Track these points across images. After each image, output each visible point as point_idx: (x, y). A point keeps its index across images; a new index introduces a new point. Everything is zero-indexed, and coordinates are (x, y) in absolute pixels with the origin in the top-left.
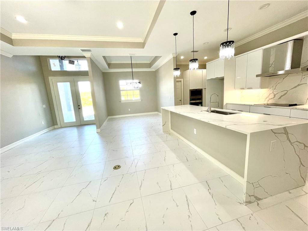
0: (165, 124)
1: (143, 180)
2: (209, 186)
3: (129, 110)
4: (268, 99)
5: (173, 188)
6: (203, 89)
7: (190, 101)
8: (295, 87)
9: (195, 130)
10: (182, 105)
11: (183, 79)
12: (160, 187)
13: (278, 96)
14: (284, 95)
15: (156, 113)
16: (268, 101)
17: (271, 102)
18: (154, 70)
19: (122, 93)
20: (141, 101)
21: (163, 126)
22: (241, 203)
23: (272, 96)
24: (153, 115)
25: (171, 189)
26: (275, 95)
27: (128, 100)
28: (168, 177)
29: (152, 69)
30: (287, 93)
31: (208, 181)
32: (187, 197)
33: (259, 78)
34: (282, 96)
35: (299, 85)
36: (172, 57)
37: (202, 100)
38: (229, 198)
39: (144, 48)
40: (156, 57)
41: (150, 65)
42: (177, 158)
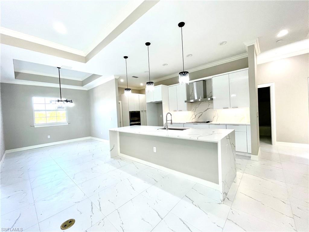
0: (113, 148)
1: (122, 224)
2: (190, 199)
3: (49, 137)
4: (192, 119)
5: (163, 216)
6: (141, 112)
7: (130, 122)
8: (206, 110)
9: (155, 148)
10: (121, 127)
11: (121, 101)
12: (148, 223)
13: (197, 116)
14: (201, 115)
15: (89, 138)
16: (192, 120)
17: (194, 121)
18: (87, 90)
19: (36, 114)
20: (67, 124)
21: (111, 150)
22: (219, 204)
23: (194, 116)
24: (86, 141)
25: (162, 219)
26: (195, 116)
27: (46, 124)
28: (150, 206)
29: (85, 88)
30: (202, 114)
31: (186, 195)
32: (181, 219)
33: (186, 103)
34: (200, 116)
35: (208, 109)
36: (114, 78)
37: (140, 121)
38: (210, 203)
39: (86, 62)
40: (94, 75)
41: (82, 83)
42: (144, 182)
